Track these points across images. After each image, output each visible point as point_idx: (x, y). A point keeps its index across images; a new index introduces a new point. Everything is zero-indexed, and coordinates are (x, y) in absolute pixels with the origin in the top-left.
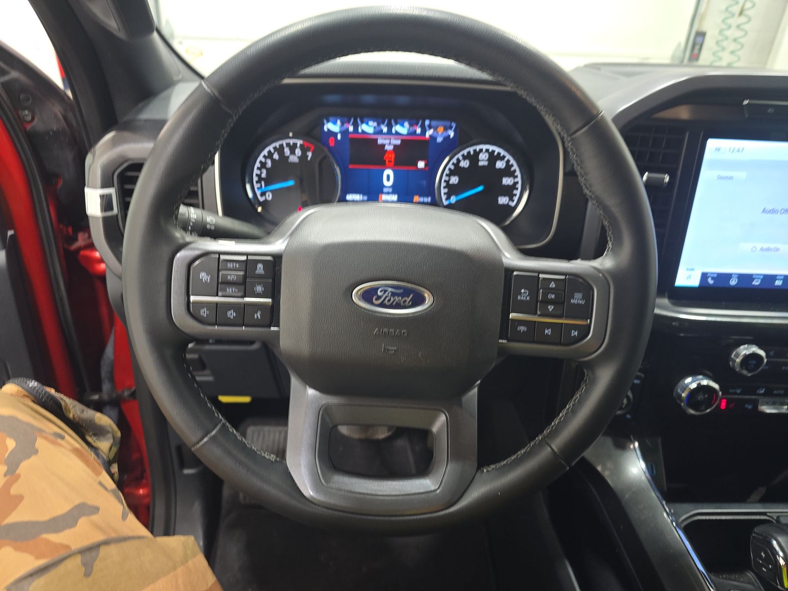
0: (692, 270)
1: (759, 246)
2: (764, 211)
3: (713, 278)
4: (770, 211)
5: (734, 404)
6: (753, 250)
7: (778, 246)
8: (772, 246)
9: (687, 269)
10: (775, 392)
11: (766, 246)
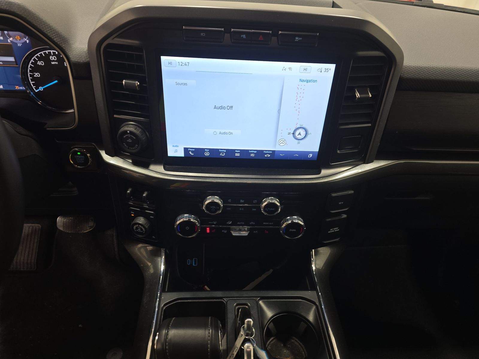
0: (177, 146)
1: (218, 131)
2: (215, 107)
3: (192, 152)
4: (219, 107)
5: (215, 230)
6: (215, 133)
7: (231, 131)
8: (227, 131)
9: (173, 146)
10: (238, 223)
11: (223, 131)
